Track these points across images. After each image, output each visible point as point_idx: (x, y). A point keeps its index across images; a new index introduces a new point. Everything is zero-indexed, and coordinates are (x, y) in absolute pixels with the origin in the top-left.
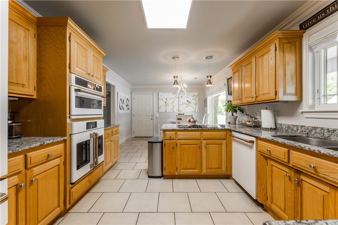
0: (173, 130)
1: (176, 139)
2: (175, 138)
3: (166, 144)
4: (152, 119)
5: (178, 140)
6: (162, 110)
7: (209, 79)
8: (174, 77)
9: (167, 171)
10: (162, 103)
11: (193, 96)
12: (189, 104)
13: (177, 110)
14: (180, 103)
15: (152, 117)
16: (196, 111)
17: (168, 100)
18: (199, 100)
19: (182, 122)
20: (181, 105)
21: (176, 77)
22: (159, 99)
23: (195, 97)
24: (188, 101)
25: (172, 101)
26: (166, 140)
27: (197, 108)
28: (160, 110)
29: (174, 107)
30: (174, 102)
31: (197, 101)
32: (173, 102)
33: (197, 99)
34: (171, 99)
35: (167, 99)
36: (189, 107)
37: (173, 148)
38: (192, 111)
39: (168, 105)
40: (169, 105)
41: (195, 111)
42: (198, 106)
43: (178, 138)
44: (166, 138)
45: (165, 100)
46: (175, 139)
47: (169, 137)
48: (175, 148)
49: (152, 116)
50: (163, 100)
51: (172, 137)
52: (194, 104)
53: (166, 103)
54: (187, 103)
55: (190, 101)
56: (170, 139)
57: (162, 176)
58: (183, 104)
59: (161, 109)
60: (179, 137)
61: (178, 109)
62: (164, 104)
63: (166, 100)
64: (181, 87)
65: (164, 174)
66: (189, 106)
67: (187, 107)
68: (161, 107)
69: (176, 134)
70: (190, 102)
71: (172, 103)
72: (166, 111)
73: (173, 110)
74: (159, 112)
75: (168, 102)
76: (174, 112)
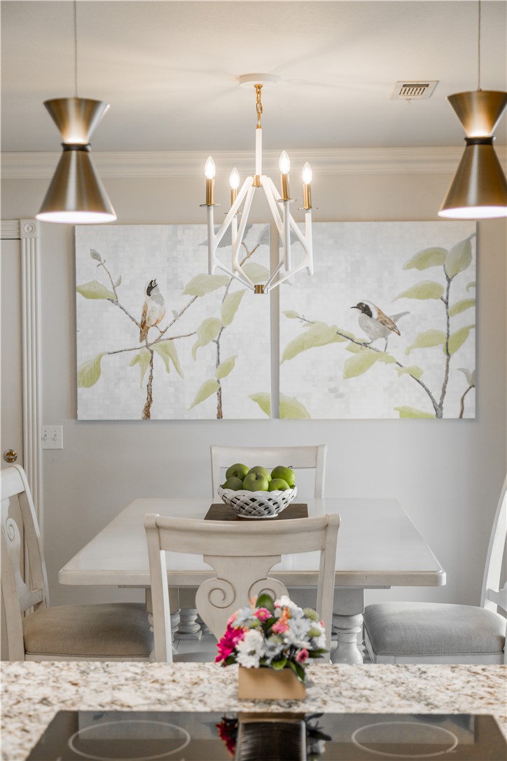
6: (110, 397)
7: (479, 129)
8: (56, 108)
11: (424, 260)
12: (379, 344)
13: (258, 399)
14: (291, 331)
16: (451, 411)
17: (172, 300)
18: (476, 302)
19: (217, 596)
20: (300, 346)
21: (72, 110)
22: (73, 289)
23: (435, 274)
24: (366, 310)
25: (209, 306)
27: (459, 383)
28: (92, 402)
29: (223, 367)
30: (229, 316)
31: (462, 306)
32: (218, 315)
33: (461, 289)
34: (196, 290)
35: (162, 287)
36: (380, 373)
38: (407, 415)
39: (169, 353)
40: (183, 349)
41: (438, 408)
42: (465, 356)
45: (135, 301)
50: (114, 301)
52: (425, 341)
53: (153, 334)
54: (361, 335)
55: (389, 313)
58: (318, 336)
59: (100, 385)
61: (267, 390)
62: (131, 338)
63: (152, 304)
64: (250, 180)
66: (378, 365)
67: (354, 370)
68: (95, 373)
70: (388, 325)
71: (212, 331)
72: (147, 415)
73: (214, 397)
74: (82, 415)
75: (169, 317)
76: (230, 421)
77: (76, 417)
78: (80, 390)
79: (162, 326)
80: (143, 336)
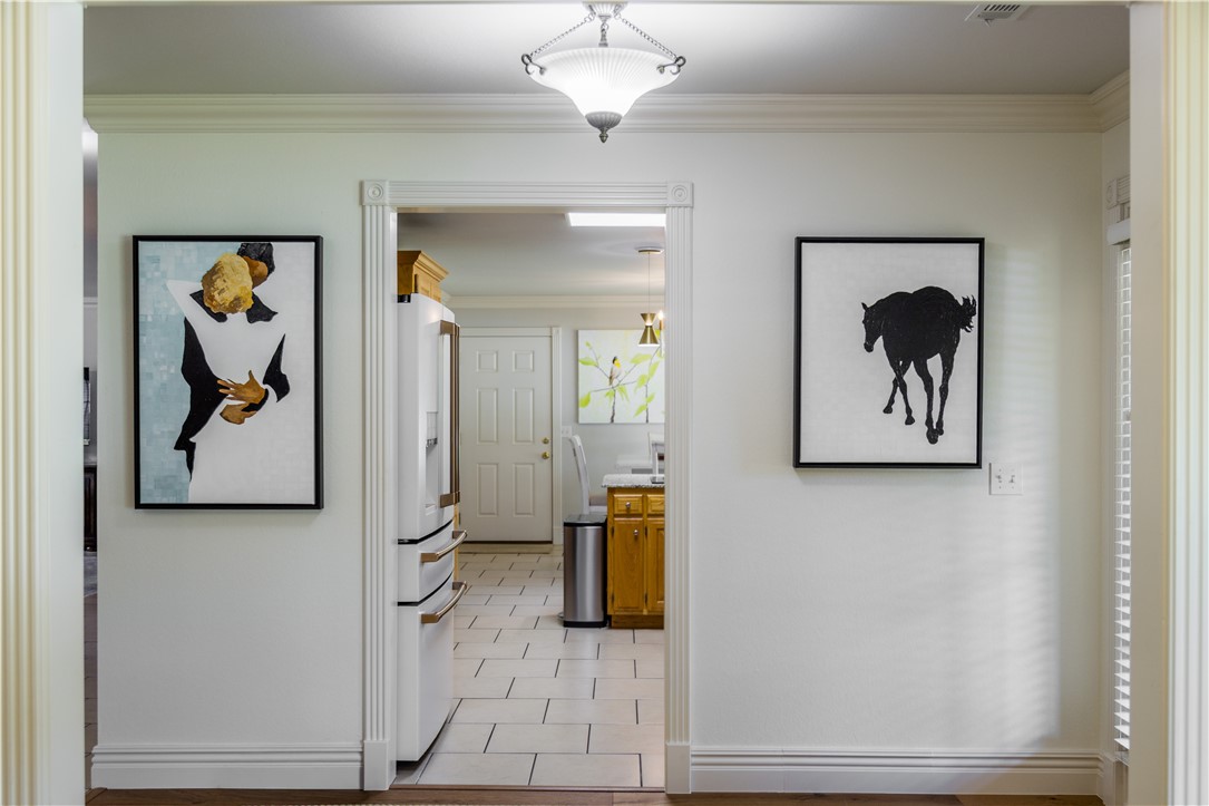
0: (637, 489)
1: (645, 515)
2: (640, 511)
3: (616, 529)
4: (545, 456)
5: (649, 515)
6: (595, 412)
8: (645, 316)
9: (618, 602)
10: (592, 380)
15: (546, 449)
17: (624, 366)
21: (649, 316)
22: (577, 360)
25: (643, 368)
26: (616, 516)
28: (586, 415)
29: (649, 398)
30: (651, 374)
32: (647, 373)
34: (635, 362)
35: (620, 360)
37: (636, 538)
39: (622, 391)
40: (630, 389)
43: (650, 512)
44: (616, 512)
45: (607, 366)
46: (640, 515)
47: (625, 508)
48: (641, 539)
49: (545, 442)
50: (597, 367)
51: (632, 508)
53: (615, 382)
56: (628, 514)
57: (606, 622)
59: (589, 407)
60: (654, 508)
62: (605, 384)
63: (615, 368)
65: (610, 612)
68: (588, 401)
69: (644, 499)
71: (644, 381)
72: (612, 421)
73: (644, 412)
74: (581, 421)
75: (623, 374)
76: (652, 424)
77: (577, 421)
78: (580, 409)
79: (620, 378)
80: (611, 383)
